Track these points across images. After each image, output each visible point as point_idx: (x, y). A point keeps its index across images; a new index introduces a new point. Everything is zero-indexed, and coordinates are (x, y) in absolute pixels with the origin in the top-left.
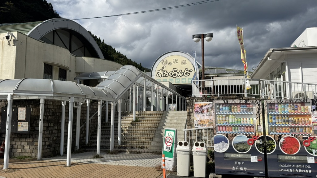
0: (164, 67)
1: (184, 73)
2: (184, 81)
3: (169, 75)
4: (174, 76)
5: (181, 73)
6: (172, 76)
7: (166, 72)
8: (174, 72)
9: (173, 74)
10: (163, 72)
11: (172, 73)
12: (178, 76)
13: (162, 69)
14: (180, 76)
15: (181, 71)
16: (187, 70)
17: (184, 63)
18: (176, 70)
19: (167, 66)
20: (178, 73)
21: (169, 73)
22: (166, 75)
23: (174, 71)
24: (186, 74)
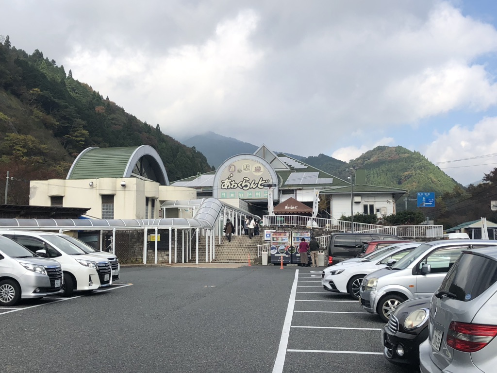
0: (231, 175)
1: (258, 184)
2: (258, 195)
3: (238, 186)
4: (244, 188)
5: (254, 183)
6: (243, 187)
7: (234, 182)
8: (246, 182)
9: (243, 186)
10: (230, 182)
11: (242, 184)
12: (250, 188)
13: (229, 178)
14: (252, 187)
15: (254, 181)
16: (262, 181)
17: (258, 170)
18: (248, 179)
19: (236, 173)
20: (250, 184)
21: (237, 184)
22: (234, 186)
24: (261, 185)
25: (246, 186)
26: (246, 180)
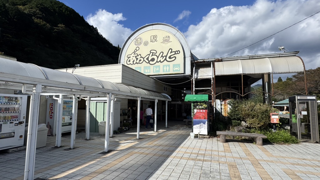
0: (138, 49)
1: (166, 56)
2: (166, 70)
3: (144, 60)
4: (151, 62)
5: (162, 56)
6: (149, 62)
7: (140, 56)
8: (152, 55)
9: (149, 60)
10: (136, 57)
11: (148, 57)
12: (157, 62)
13: (134, 52)
14: (160, 61)
15: (162, 53)
16: (171, 52)
17: (166, 40)
18: (155, 52)
19: (142, 46)
20: (158, 57)
21: (144, 58)
22: (140, 60)
23: (152, 53)
24: (170, 58)
25: (153, 60)
26: (153, 53)
